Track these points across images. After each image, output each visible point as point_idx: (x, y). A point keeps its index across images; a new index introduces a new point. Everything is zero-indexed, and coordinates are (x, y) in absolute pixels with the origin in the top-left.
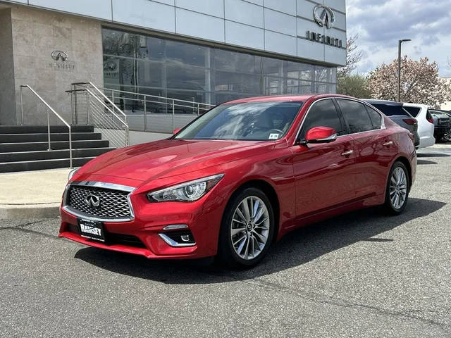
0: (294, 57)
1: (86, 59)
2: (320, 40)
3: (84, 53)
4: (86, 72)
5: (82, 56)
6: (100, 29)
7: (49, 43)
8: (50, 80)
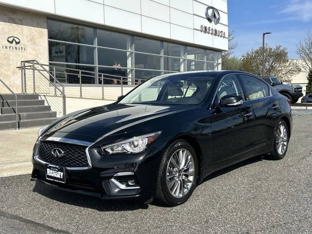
0: (192, 44)
1: (34, 43)
2: (210, 32)
3: (33, 38)
4: (35, 52)
5: (31, 40)
6: (46, 20)
7: (5, 30)
8: (5, 58)
